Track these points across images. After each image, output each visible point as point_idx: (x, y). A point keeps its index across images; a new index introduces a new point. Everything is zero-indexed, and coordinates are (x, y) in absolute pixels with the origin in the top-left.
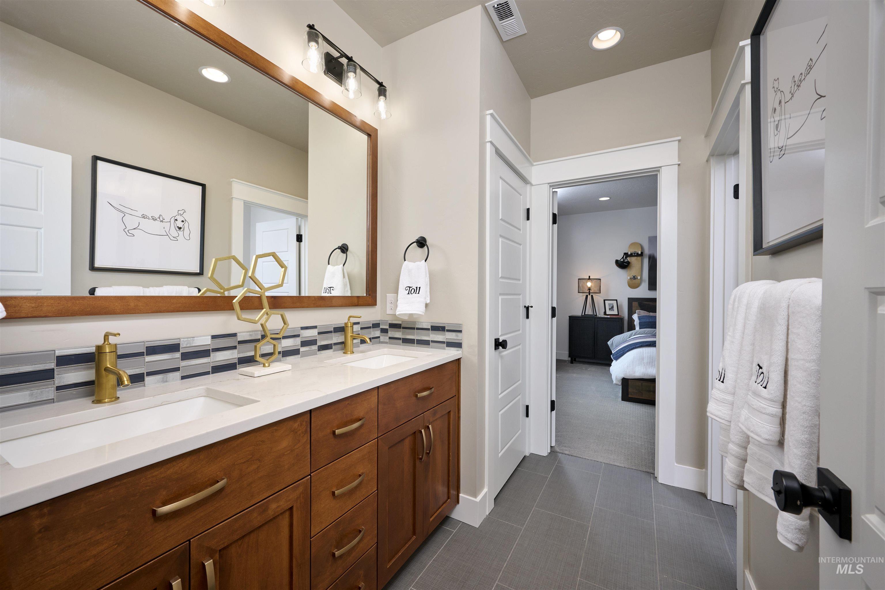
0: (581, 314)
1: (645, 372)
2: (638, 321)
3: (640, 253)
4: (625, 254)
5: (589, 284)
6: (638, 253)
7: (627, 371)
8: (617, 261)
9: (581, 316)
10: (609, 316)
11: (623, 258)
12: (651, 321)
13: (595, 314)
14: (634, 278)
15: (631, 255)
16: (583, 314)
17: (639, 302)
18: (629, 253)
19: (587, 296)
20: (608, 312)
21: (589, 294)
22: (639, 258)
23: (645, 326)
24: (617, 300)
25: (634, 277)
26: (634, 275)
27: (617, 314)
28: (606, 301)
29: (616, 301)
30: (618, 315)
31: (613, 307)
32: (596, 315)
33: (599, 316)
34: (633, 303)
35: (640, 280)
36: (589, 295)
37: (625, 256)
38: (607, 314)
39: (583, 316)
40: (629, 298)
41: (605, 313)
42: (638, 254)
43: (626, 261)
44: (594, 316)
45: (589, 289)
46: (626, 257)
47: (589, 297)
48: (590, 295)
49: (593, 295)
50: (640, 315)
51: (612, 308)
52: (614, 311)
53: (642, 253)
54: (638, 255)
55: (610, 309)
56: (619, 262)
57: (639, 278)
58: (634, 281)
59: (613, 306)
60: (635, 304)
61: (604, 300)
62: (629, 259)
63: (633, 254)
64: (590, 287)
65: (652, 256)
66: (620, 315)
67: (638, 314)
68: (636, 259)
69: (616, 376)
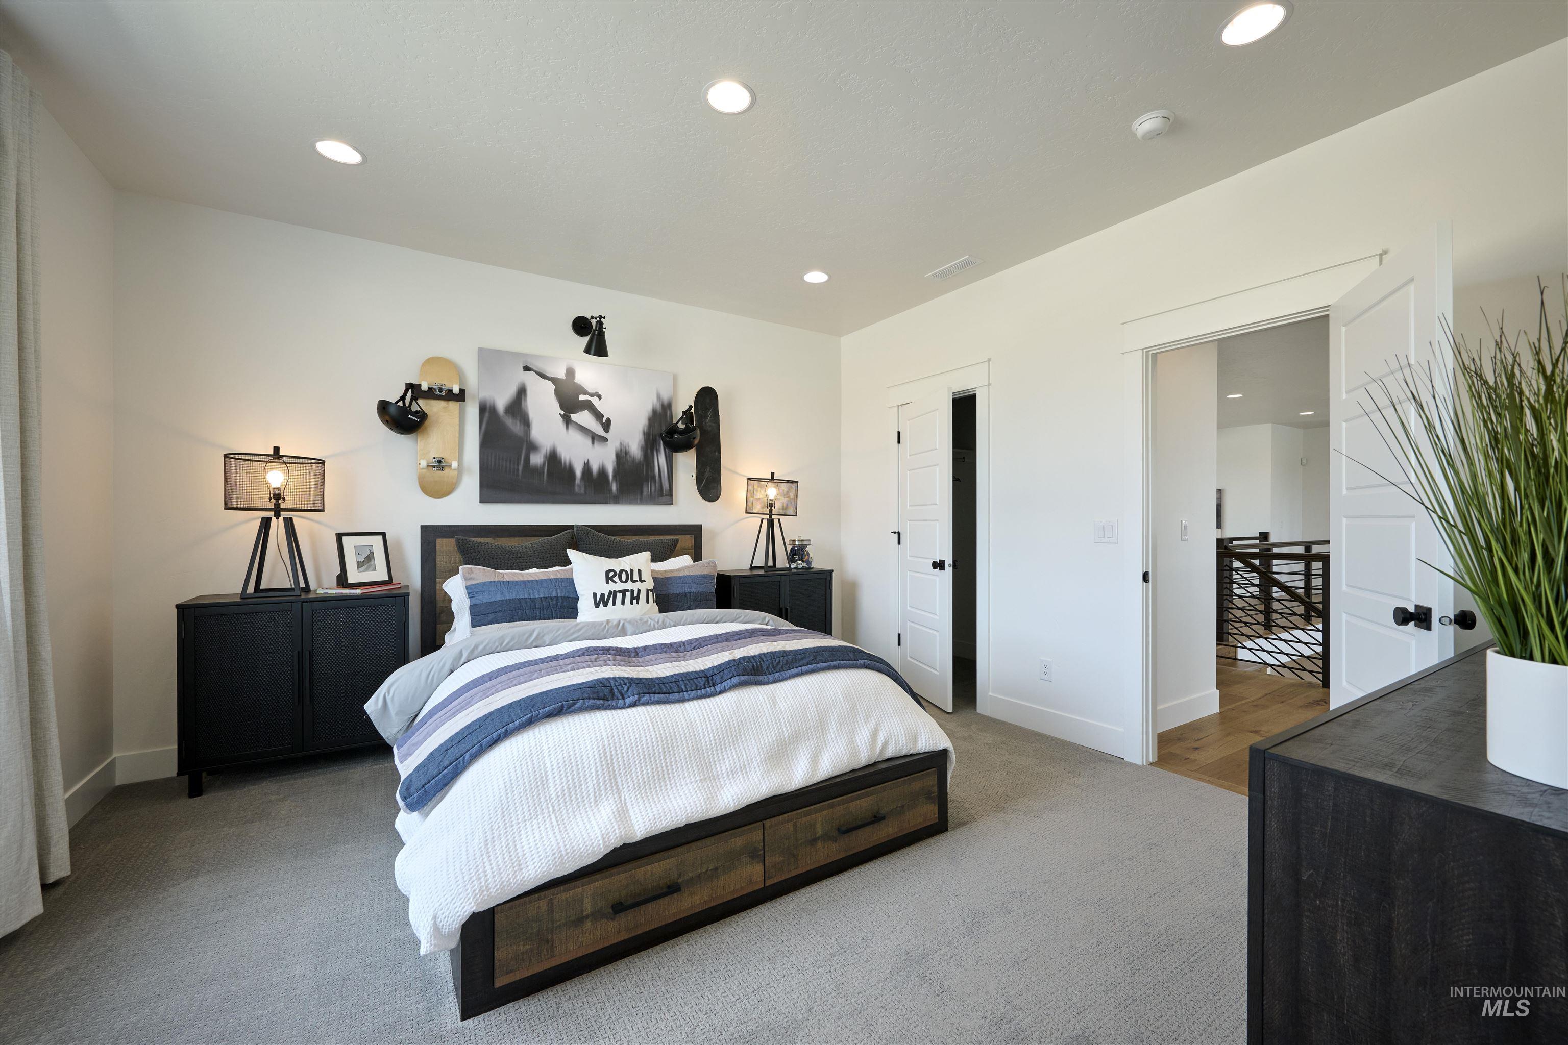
0: (239, 590)
1: (561, 844)
2: (467, 603)
3: (456, 390)
4: (410, 386)
5: (276, 477)
6: (452, 391)
7: (488, 868)
8: (383, 407)
9: (238, 600)
10: (358, 591)
11: (403, 398)
12: (508, 598)
13: (302, 585)
14: (440, 464)
15: (431, 394)
16: (251, 589)
17: (458, 539)
18: (424, 387)
19: (266, 523)
20: (354, 576)
21: (277, 516)
22: (454, 406)
23: (491, 616)
24: (383, 534)
25: (439, 462)
26: (439, 456)
27: (386, 578)
28: (344, 539)
29: (380, 537)
30: (390, 582)
31: (370, 557)
32: (307, 589)
33: (318, 592)
34: (439, 541)
35: (456, 472)
36: (274, 519)
37: (410, 393)
38: (350, 581)
39: (250, 597)
40: (422, 527)
41: (342, 580)
42: (450, 391)
43: (415, 408)
44: (297, 593)
45: (277, 496)
46: (414, 398)
47: (277, 527)
48: (281, 519)
49: (294, 519)
50: (474, 582)
51: (367, 561)
52: (375, 569)
53: (462, 391)
54: (450, 396)
55: (360, 565)
56: (392, 410)
57: (455, 464)
58: (437, 474)
59: (372, 553)
60: (445, 546)
61: (339, 536)
62: (423, 404)
63: (435, 389)
64: (278, 489)
65: (488, 406)
66: (394, 581)
67: (466, 579)
68: (445, 408)
69: (435, 918)
